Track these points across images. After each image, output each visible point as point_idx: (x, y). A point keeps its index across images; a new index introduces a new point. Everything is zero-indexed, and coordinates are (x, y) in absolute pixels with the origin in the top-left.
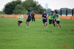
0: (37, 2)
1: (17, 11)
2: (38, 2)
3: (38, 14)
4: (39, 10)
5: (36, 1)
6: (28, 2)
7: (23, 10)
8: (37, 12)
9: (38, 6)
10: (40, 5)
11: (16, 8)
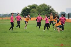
2: (51, 7)
5: (49, 6)
6: (42, 7)
9: (51, 10)
10: (53, 9)
11: (30, 12)
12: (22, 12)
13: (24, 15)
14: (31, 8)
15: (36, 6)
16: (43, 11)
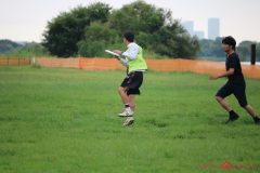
0: (165, 14)
1: (90, 47)
2: (169, 14)
3: (170, 56)
4: (173, 43)
5: (161, 10)
7: (113, 43)
8: (166, 49)
11: (86, 35)
12: (50, 32)
13: (53, 45)
14: (87, 18)
15: (107, 10)
16: (141, 33)
